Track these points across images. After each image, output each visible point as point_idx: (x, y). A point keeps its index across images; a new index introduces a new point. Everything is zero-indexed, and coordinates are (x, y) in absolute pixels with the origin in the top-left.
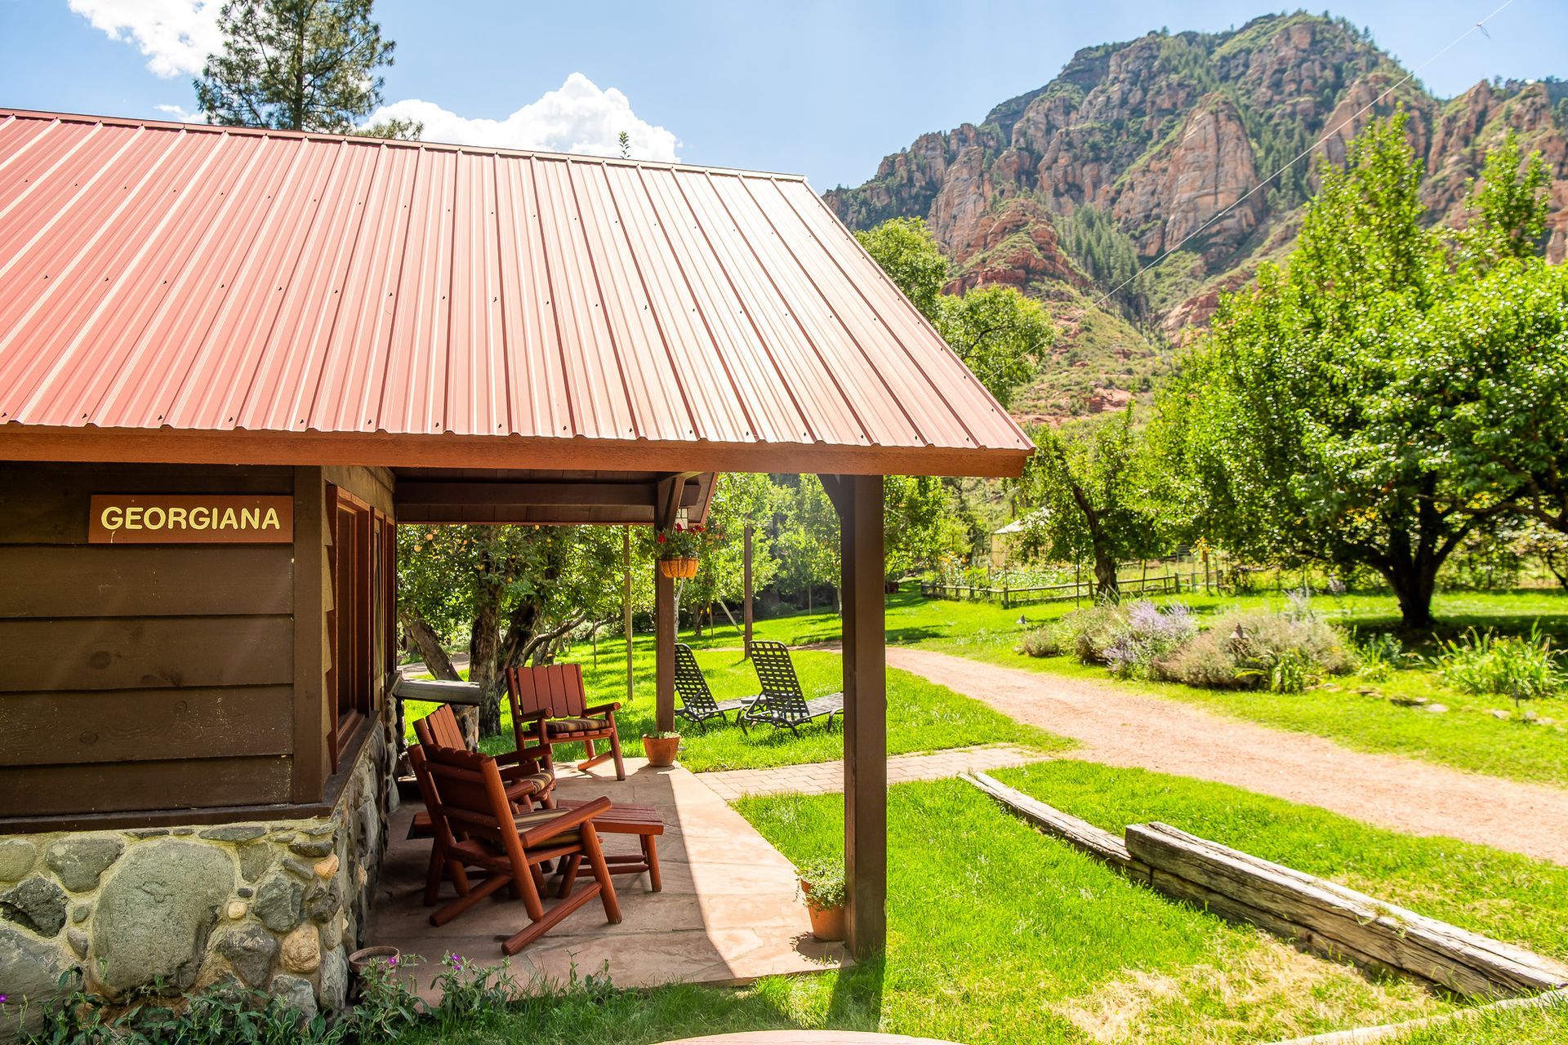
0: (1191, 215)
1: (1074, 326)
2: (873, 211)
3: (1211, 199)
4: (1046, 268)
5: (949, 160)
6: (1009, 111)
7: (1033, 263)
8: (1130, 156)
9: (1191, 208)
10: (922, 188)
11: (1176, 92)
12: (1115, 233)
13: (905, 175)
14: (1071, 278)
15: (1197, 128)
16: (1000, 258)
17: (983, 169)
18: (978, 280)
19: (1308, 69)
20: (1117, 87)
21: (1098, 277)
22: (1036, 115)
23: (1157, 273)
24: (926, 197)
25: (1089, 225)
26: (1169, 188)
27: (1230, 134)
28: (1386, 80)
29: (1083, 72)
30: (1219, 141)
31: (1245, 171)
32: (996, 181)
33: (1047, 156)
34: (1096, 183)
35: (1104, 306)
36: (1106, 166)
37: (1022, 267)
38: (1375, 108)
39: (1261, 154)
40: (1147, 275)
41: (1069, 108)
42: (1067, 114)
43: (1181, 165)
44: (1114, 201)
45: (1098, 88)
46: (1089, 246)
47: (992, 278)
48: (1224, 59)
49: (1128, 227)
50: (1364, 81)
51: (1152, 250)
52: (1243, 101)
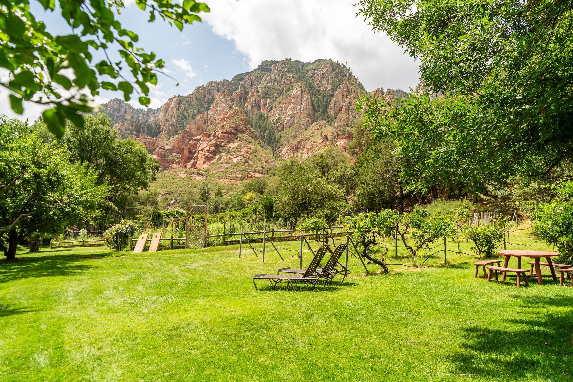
0: (292, 119)
1: (250, 151)
2: (191, 105)
3: (298, 114)
4: (243, 131)
5: (218, 91)
6: (240, 77)
7: (239, 129)
8: (276, 98)
9: (292, 117)
10: (208, 99)
11: (291, 79)
12: (269, 122)
13: (203, 94)
14: (252, 135)
15: (296, 91)
16: (228, 125)
17: (228, 95)
18: (220, 132)
19: (331, 78)
20: (274, 75)
21: (261, 136)
22: (247, 80)
23: (281, 136)
24: (210, 102)
25: (261, 118)
26: (286, 110)
27: (305, 95)
28: (352, 84)
29: (264, 68)
30: (302, 96)
31: (309, 107)
32: (232, 100)
33: (250, 94)
34: (265, 105)
35: (262, 145)
36: (269, 100)
37: (235, 130)
38: (348, 92)
39: (315, 102)
40: (277, 136)
41: (259, 79)
42: (258, 81)
43: (290, 103)
44: (269, 111)
45: (268, 74)
46: (259, 125)
47: (224, 133)
48: (307, 71)
49: (273, 120)
50: (346, 84)
51: (280, 128)
52: (312, 85)
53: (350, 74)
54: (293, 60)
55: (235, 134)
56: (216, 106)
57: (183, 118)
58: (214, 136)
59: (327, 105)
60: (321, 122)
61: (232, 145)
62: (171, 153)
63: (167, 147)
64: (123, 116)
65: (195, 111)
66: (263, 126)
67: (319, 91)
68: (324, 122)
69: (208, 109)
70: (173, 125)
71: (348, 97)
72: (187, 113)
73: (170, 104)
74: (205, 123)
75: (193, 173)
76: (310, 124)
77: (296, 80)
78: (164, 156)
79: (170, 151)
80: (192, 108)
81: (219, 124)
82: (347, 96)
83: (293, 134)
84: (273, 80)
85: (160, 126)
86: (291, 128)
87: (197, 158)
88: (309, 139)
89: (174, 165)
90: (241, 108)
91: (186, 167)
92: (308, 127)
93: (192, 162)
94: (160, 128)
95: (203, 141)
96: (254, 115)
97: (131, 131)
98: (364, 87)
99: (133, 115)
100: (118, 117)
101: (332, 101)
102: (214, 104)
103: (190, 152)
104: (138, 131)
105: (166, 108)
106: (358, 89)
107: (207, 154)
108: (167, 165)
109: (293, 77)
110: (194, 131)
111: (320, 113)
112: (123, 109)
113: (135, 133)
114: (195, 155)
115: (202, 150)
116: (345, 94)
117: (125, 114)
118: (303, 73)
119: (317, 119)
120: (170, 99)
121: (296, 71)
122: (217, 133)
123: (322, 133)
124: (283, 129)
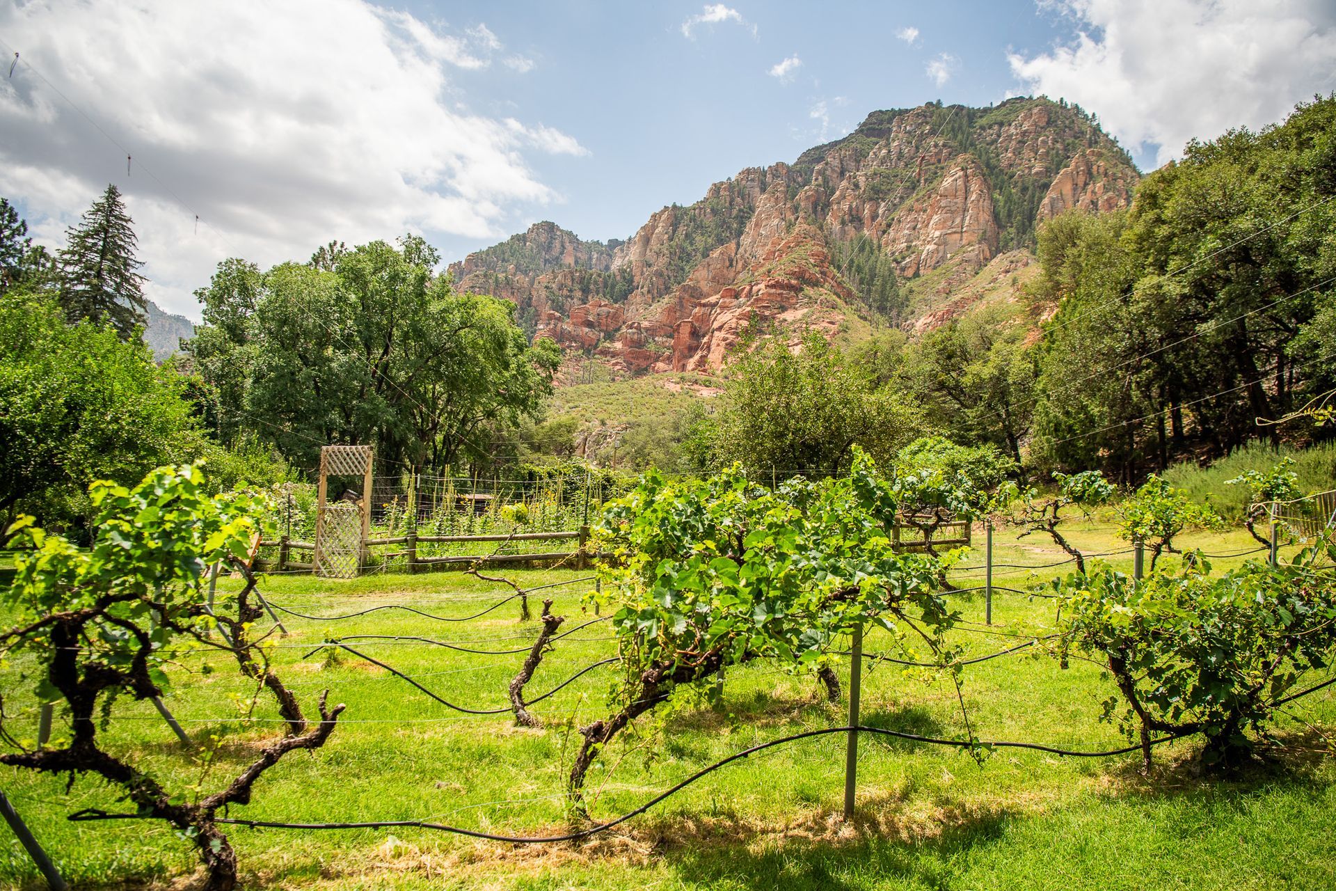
0: (942, 247)
1: (834, 328)
2: (700, 226)
3: (957, 236)
4: (818, 281)
5: (763, 190)
6: (816, 155)
7: (807, 275)
8: (902, 198)
9: (942, 242)
10: (740, 210)
11: (941, 151)
12: (882, 257)
13: (728, 199)
14: (839, 290)
15: (950, 180)
16: (781, 270)
17: (786, 199)
18: (762, 286)
19: (1043, 142)
20: (896, 143)
21: (862, 291)
22: (833, 160)
23: (911, 291)
24: (743, 219)
25: (862, 249)
26: (927, 226)
27: (975, 186)
28: (1100, 155)
29: (874, 129)
30: (967, 192)
31: (985, 217)
32: (796, 209)
33: (838, 193)
34: (874, 217)
35: (864, 313)
36: (883, 204)
37: (798, 279)
38: (1090, 175)
39: (1002, 204)
40: (902, 292)
41: (859, 157)
42: (858, 162)
43: (936, 208)
44: (884, 232)
45: (882, 142)
46: (858, 266)
47: (772, 286)
48: (983, 128)
49: (893, 254)
50: (1084, 155)
51: (910, 273)
52: (993, 162)
53: (1097, 130)
54: (945, 105)
55: (798, 290)
56: (756, 225)
57: (681, 258)
58: (749, 295)
59: (1031, 210)
60: (1015, 252)
61: (789, 316)
62: (653, 336)
63: (645, 324)
64: (557, 258)
65: (710, 240)
66: (867, 269)
67: (1012, 177)
68: (1024, 254)
69: (740, 233)
70: (659, 274)
71: (1090, 187)
72: (692, 244)
73: (654, 227)
74: (731, 265)
75: (696, 382)
76: (986, 259)
77: (952, 155)
78: (639, 344)
79: (652, 331)
80: (702, 235)
81: (762, 266)
82: (1086, 184)
83: (943, 284)
84: (894, 157)
85: (633, 276)
86: (938, 271)
87: (709, 348)
88: (981, 297)
89: (660, 365)
90: (813, 228)
91: (683, 368)
92: (980, 268)
93: (697, 357)
94: (632, 281)
95: (723, 308)
96: (847, 243)
97: (571, 291)
98: (1134, 162)
99: (579, 255)
100: (546, 261)
101: (1046, 201)
102: (754, 220)
103: (695, 334)
104: (586, 291)
105: (646, 237)
106: (1116, 165)
107: (731, 337)
108: (643, 364)
109: (944, 146)
110: (705, 286)
111: (1012, 230)
112: (557, 244)
113: (578, 294)
114: (705, 340)
115: (720, 329)
116: (1081, 180)
117: (562, 253)
118: (969, 134)
119: (1006, 245)
120: (654, 216)
121: (953, 129)
122: (755, 289)
123: (1014, 281)
124: (916, 275)
